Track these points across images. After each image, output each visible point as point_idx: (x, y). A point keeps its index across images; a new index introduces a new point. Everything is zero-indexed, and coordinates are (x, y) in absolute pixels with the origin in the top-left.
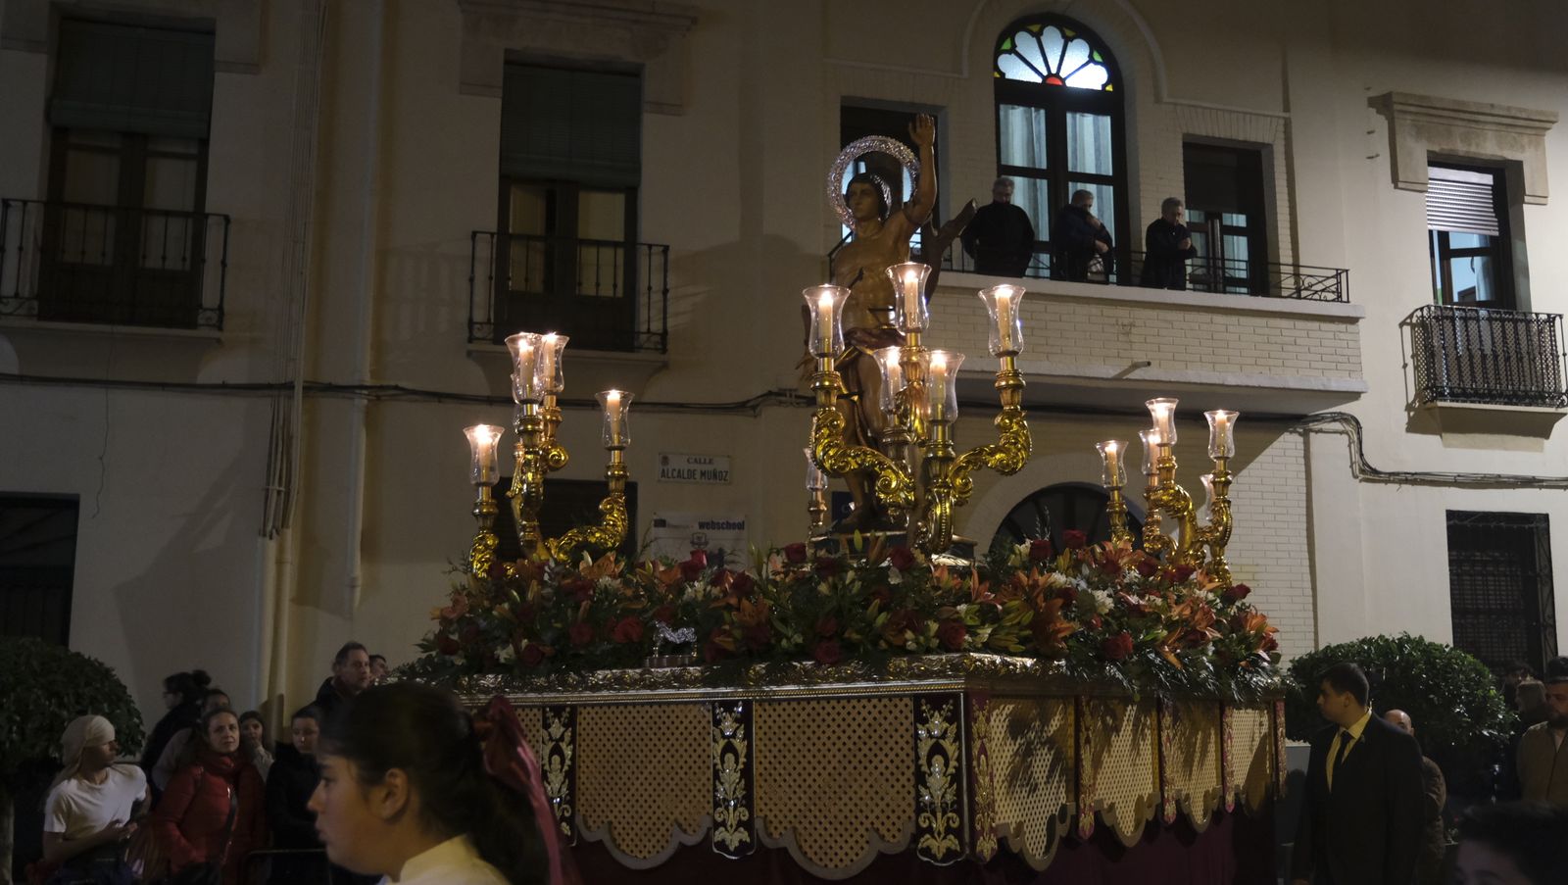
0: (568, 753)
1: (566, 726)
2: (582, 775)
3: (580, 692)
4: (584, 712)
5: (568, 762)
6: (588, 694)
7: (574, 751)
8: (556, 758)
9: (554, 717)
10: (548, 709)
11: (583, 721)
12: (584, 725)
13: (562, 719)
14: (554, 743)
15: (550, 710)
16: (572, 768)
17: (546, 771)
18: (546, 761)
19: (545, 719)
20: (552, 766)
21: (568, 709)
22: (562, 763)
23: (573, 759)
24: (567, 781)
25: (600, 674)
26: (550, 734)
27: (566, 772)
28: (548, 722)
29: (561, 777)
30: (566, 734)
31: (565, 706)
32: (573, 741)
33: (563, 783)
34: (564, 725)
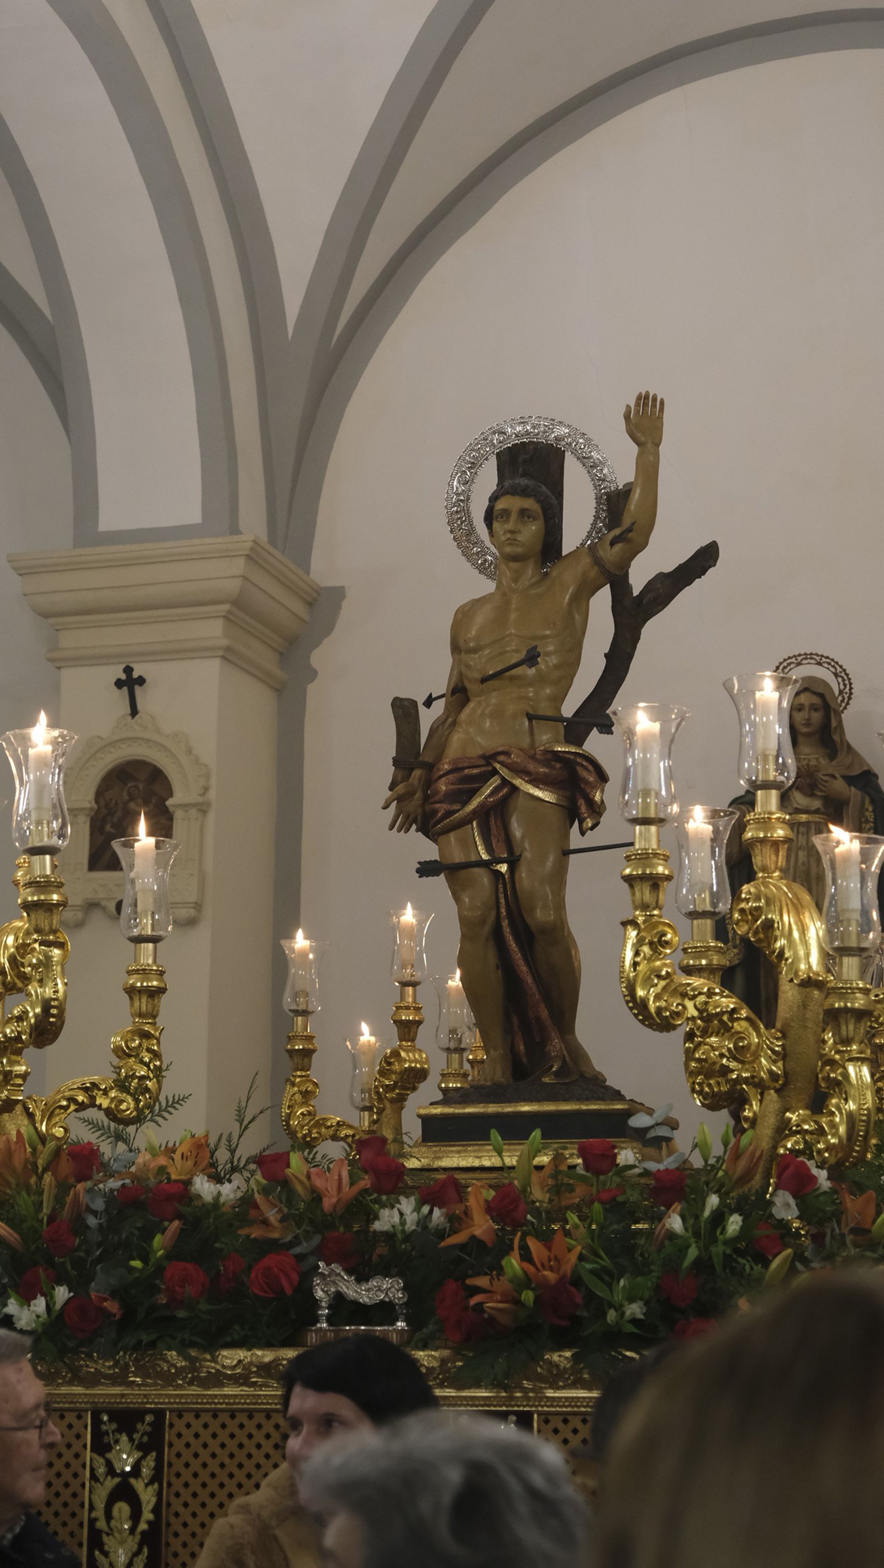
0: (147, 1497)
1: (144, 1449)
2: (172, 1539)
3: (179, 1387)
4: (180, 1425)
5: (147, 1515)
6: (194, 1390)
7: (159, 1494)
8: (122, 1509)
9: (119, 1430)
10: (105, 1418)
11: (175, 1440)
12: (179, 1445)
13: (136, 1436)
14: (117, 1480)
15: (110, 1420)
16: (155, 1525)
17: (100, 1532)
18: (99, 1513)
19: (98, 1435)
20: (113, 1523)
21: (149, 1418)
22: (136, 1516)
23: (156, 1510)
24: (145, 1550)
25: (231, 1357)
26: (109, 1464)
27: (143, 1533)
28: (106, 1440)
29: (133, 1542)
30: (144, 1463)
31: (142, 1413)
32: (157, 1477)
33: (136, 1554)
34: (140, 1447)
